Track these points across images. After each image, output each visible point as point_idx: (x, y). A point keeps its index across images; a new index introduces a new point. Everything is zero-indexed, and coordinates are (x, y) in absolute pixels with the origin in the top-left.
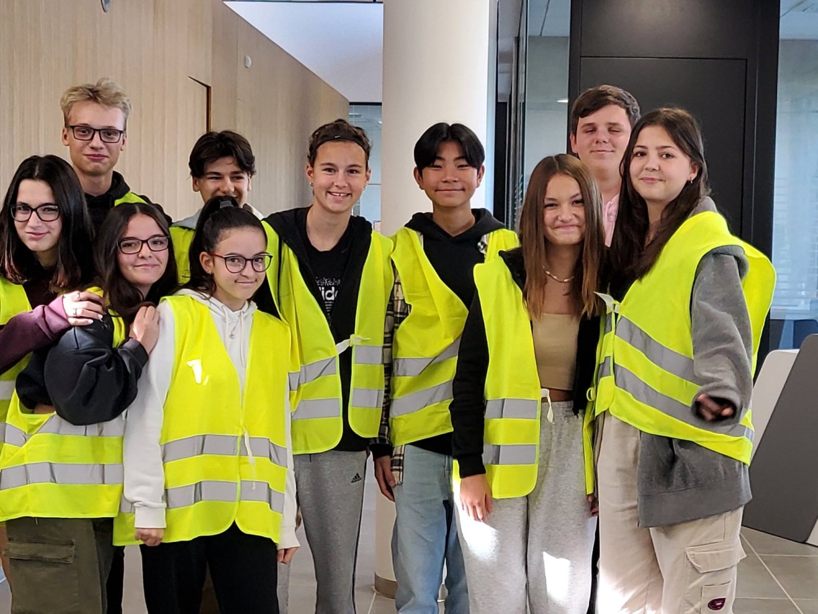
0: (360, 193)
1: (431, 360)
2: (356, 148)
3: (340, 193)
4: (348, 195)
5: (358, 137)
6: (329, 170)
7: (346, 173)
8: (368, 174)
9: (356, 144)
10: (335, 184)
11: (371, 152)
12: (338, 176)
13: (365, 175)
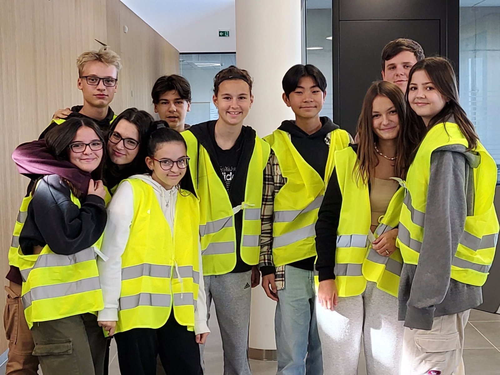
0: (247, 111)
1: (301, 211)
2: (243, 84)
3: (235, 112)
4: (240, 112)
5: (244, 76)
6: (227, 98)
7: (238, 99)
8: (252, 98)
9: (243, 81)
10: (231, 107)
11: (253, 85)
12: (233, 101)
13: (250, 100)
